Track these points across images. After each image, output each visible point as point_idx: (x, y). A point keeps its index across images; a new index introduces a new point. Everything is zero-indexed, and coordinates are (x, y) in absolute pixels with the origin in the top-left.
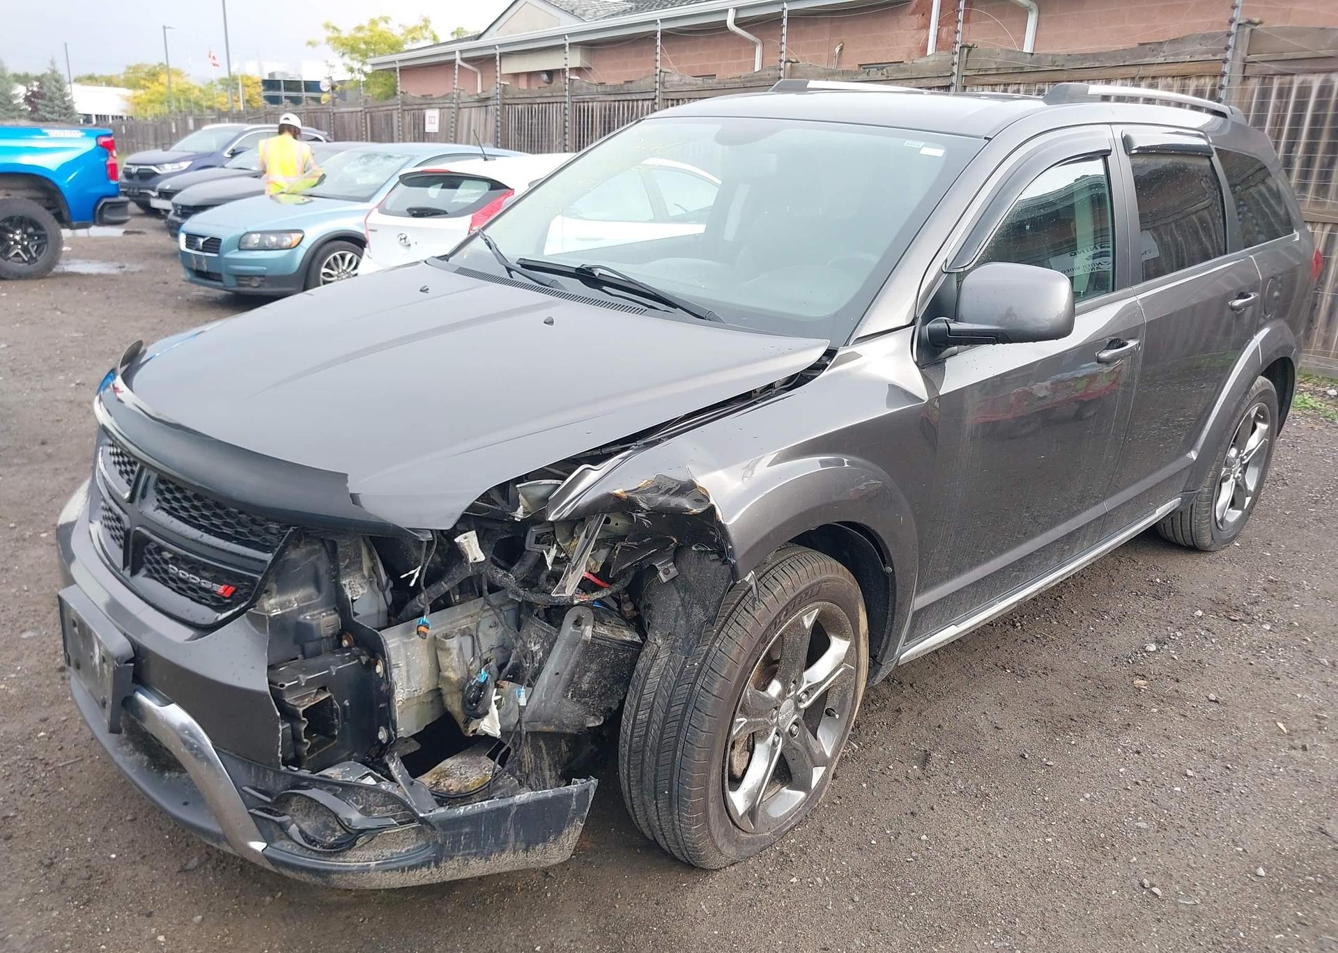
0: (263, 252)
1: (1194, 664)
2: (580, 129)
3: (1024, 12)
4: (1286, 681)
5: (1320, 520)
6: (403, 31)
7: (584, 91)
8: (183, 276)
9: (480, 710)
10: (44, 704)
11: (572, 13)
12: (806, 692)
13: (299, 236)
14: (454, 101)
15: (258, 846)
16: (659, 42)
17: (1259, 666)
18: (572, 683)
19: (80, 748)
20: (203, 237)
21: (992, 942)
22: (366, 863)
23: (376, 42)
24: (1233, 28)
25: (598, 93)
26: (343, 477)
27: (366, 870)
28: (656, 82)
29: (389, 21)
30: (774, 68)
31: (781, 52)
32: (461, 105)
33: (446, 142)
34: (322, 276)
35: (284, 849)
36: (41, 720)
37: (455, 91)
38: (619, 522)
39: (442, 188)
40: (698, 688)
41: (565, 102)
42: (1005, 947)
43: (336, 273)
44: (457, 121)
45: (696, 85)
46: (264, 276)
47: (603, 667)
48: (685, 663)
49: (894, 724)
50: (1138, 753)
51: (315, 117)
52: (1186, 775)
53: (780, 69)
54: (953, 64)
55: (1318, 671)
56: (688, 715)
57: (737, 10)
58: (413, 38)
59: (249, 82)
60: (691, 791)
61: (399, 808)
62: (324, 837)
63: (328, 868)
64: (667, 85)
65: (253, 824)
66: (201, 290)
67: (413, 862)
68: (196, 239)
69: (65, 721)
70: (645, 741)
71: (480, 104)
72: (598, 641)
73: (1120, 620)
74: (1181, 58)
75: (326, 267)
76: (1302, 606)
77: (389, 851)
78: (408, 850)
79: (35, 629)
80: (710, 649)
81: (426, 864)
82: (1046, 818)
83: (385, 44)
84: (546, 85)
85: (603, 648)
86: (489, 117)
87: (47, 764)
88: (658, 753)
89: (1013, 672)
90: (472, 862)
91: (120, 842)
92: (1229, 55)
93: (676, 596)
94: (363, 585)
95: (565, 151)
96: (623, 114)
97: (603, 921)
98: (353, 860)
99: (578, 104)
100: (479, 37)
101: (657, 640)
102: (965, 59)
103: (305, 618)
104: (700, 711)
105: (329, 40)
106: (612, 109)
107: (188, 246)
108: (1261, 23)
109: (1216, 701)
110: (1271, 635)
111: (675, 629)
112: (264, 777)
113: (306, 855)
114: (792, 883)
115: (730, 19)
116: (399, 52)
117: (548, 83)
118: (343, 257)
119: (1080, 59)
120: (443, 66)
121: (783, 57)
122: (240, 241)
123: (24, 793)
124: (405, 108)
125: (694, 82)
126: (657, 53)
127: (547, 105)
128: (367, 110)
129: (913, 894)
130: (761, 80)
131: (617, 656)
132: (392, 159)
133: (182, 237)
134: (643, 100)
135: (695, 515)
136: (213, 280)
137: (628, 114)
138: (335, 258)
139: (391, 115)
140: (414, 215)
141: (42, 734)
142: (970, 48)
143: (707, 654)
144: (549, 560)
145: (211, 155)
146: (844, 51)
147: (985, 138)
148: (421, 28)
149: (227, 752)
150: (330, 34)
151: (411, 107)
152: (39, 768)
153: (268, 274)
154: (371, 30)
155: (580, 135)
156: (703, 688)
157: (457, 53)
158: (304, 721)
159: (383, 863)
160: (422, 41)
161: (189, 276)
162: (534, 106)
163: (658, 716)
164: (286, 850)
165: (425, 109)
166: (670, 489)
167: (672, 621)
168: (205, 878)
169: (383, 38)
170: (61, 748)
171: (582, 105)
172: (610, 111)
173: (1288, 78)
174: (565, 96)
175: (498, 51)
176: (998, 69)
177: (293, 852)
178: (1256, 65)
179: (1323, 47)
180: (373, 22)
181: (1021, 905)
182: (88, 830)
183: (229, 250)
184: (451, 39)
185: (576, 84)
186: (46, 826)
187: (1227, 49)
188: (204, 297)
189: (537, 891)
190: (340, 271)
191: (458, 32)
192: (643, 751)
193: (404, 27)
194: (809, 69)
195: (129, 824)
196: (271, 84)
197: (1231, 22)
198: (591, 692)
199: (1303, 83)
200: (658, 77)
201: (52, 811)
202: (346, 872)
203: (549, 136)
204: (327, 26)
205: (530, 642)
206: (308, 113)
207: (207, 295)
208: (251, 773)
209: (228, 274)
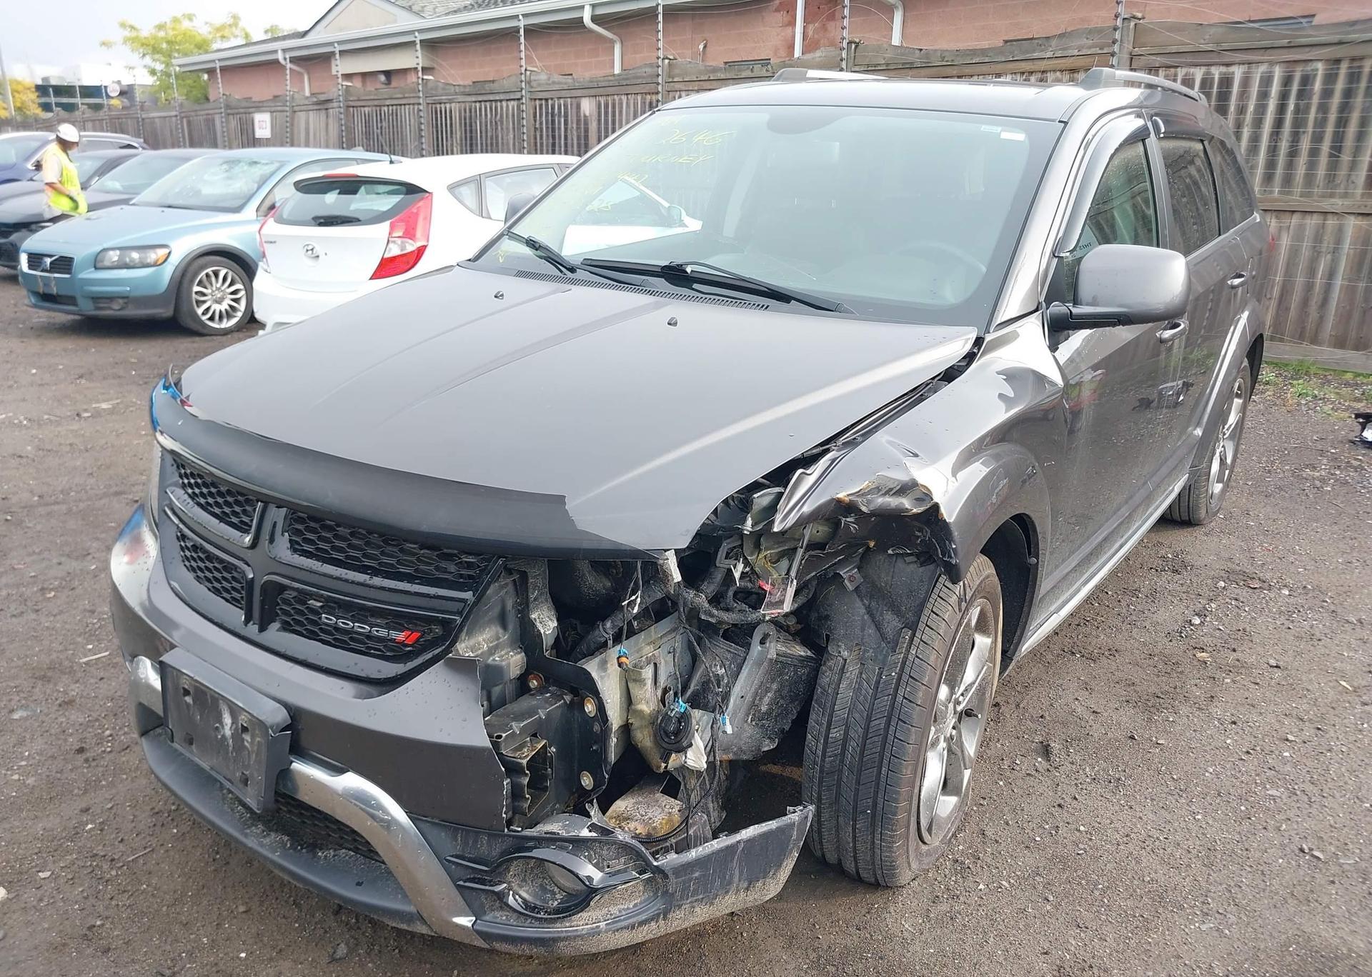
0: (125, 270)
1: (1240, 633)
2: (437, 132)
3: (890, 10)
4: (1326, 641)
5: (1280, 489)
6: (209, 29)
7: (440, 91)
8: (26, 301)
9: (685, 744)
10: (76, 791)
11: (410, 9)
12: (962, 695)
13: (166, 251)
14: (288, 104)
15: (466, 921)
16: (522, 39)
17: (1298, 630)
18: (753, 705)
19: (144, 838)
20: (50, 256)
21: (1197, 925)
22: (595, 925)
23: (180, 41)
24: (1119, 22)
25: (456, 94)
26: (560, 500)
27: (596, 932)
28: (521, 81)
29: (194, 18)
30: (651, 65)
31: (658, 49)
32: (296, 108)
33: (282, 145)
34: (194, 295)
35: (498, 921)
36: (82, 811)
37: (288, 93)
38: (820, 528)
39: (339, 193)
40: (900, 699)
41: (419, 104)
42: (1211, 928)
43: (210, 291)
44: (292, 125)
45: (566, 84)
46: (127, 297)
47: (782, 685)
48: (880, 675)
49: (998, 718)
50: (1234, 723)
51: (120, 124)
52: (1287, 740)
53: (658, 67)
54: (841, 60)
55: (1349, 629)
56: (892, 728)
57: (594, 6)
58: (223, 37)
59: (20, 88)
60: (897, 807)
61: (631, 859)
62: (546, 902)
63: (556, 935)
64: (534, 84)
65: (460, 899)
66: (43, 316)
67: (643, 917)
68: (42, 259)
69: (111, 808)
70: (842, 761)
71: (315, 107)
72: (781, 659)
73: (1153, 595)
74: (1070, 52)
75: (198, 285)
76: (1305, 569)
77: (616, 908)
78: (635, 905)
79: (25, 707)
80: (906, 658)
81: (655, 918)
82: (1184, 795)
83: (190, 44)
84: (384, 86)
85: (784, 665)
86: (331, 120)
87: (113, 860)
88: (860, 771)
89: (1083, 656)
90: (697, 909)
91: (243, 939)
92: (1116, 48)
93: (858, 604)
94: (552, 617)
95: (423, 156)
96: (486, 115)
97: (813, 956)
98: (582, 922)
99: (434, 106)
100: (305, 34)
101: (842, 653)
102: (853, 55)
103: (494, 660)
104: (905, 723)
105: (126, 40)
106: (473, 110)
107: (31, 267)
108: (1144, 18)
109: (1276, 667)
110: (1292, 600)
111: (862, 639)
112: (476, 842)
113: (526, 925)
114: (981, 890)
115: (587, 16)
116: (207, 52)
117: (386, 84)
118: (216, 274)
119: (968, 55)
120: (269, 66)
121: (661, 54)
122: (95, 260)
123: (100, 896)
124: (229, 111)
125: (564, 81)
126: (521, 51)
127: (399, 107)
128: (183, 115)
129: (1100, 886)
130: (637, 78)
131: (796, 672)
132: (258, 165)
133: (24, 259)
134: (507, 100)
135: (917, 516)
136: (60, 303)
137: (492, 115)
138: (207, 275)
139: (214, 120)
140: (321, 224)
141: (90, 826)
142: (857, 45)
143: (904, 663)
144: (737, 575)
145: (11, 167)
146: (708, 49)
147: (1060, 122)
148: (230, 25)
149: (429, 819)
150: (127, 33)
151: (236, 111)
152: (105, 867)
153: (132, 294)
154: (174, 29)
155: (437, 138)
156: (906, 698)
157: (280, 52)
158: (527, 774)
159: (613, 923)
160: (232, 39)
161: (33, 300)
162: (383, 108)
163: (856, 733)
164: (498, 922)
165: (254, 112)
166: (891, 489)
167: (858, 631)
168: (362, 965)
169: (187, 37)
170: (122, 840)
171: (438, 106)
172: (470, 112)
173: (1173, 70)
174: (419, 97)
175: (338, 48)
176: (887, 65)
177: (508, 923)
178: (1142, 57)
179: (1202, 41)
180: (176, 20)
181: (1203, 884)
182: (198, 930)
183: (83, 269)
184: (264, 37)
185: (430, 85)
186: (144, 932)
187: (1114, 43)
188: (49, 323)
189: (729, 933)
190: (214, 289)
191: (272, 29)
192: (841, 771)
193: (211, 24)
194: (689, 66)
195: (244, 916)
196: (42, 89)
197: (1116, 17)
198: (769, 713)
199: (1186, 75)
200: (523, 76)
201: (143, 914)
202: (575, 937)
203: (402, 140)
204: (123, 25)
205: (716, 665)
206: (111, 119)
207: (52, 321)
208: (456, 841)
209: (84, 297)
